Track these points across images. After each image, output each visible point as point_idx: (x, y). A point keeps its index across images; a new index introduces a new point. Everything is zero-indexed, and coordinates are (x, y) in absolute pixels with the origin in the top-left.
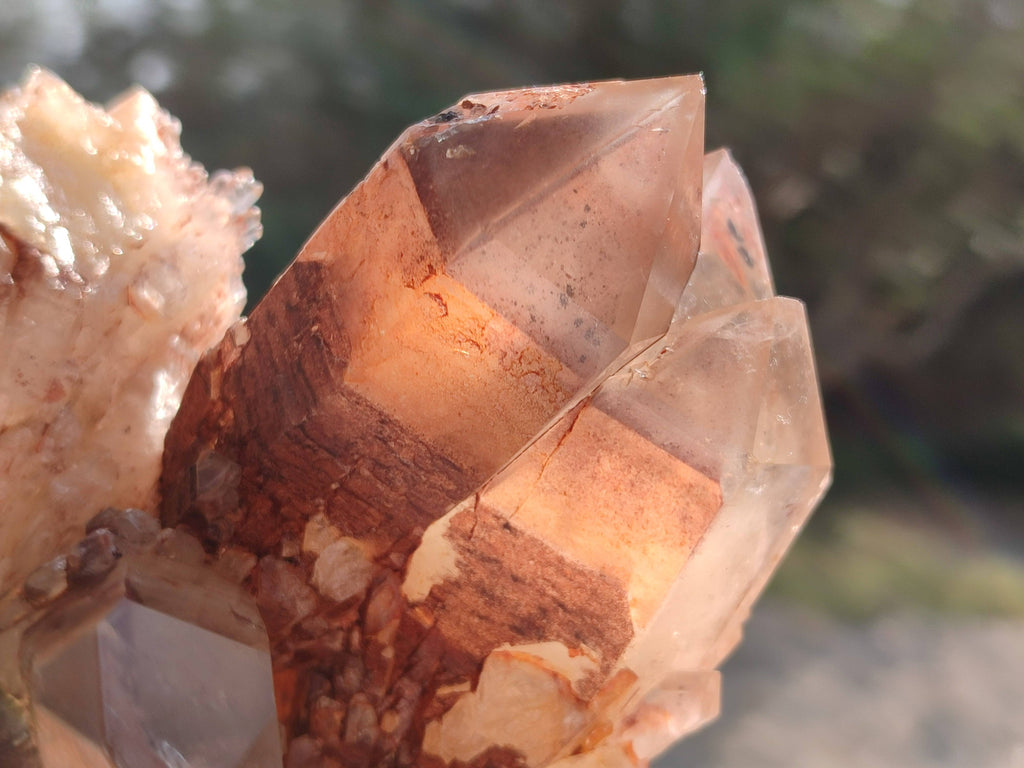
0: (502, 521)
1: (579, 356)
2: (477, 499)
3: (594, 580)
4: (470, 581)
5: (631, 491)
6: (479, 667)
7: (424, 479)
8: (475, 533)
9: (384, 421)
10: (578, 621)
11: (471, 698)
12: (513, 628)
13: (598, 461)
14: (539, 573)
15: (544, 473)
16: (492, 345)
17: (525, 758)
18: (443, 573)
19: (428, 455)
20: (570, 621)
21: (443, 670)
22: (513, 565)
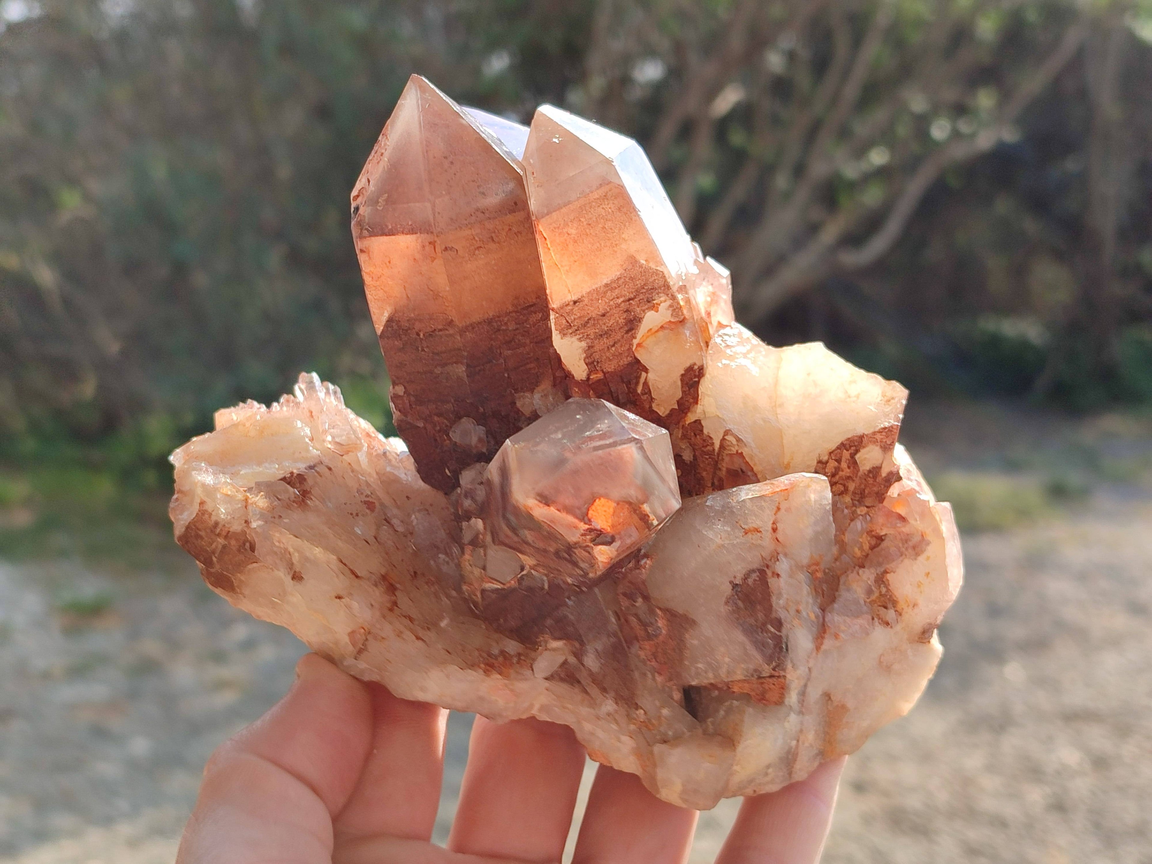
0: (572, 303)
1: (513, 204)
2: (553, 310)
3: (625, 275)
4: (592, 339)
5: (592, 227)
6: (638, 361)
7: (528, 326)
8: (570, 321)
9: (489, 322)
10: (641, 296)
11: (651, 376)
12: (627, 332)
13: (568, 234)
14: (607, 301)
15: (559, 266)
16: (484, 240)
17: (695, 364)
18: (580, 351)
19: (518, 314)
20: (639, 301)
21: (628, 383)
22: (596, 312)
